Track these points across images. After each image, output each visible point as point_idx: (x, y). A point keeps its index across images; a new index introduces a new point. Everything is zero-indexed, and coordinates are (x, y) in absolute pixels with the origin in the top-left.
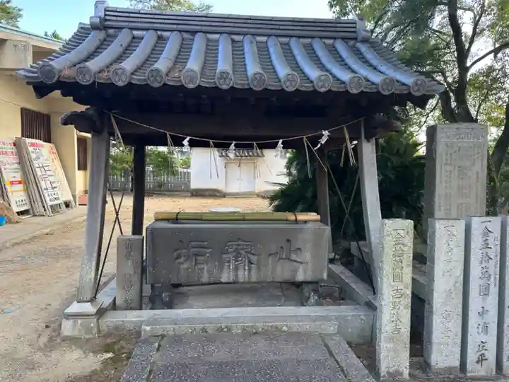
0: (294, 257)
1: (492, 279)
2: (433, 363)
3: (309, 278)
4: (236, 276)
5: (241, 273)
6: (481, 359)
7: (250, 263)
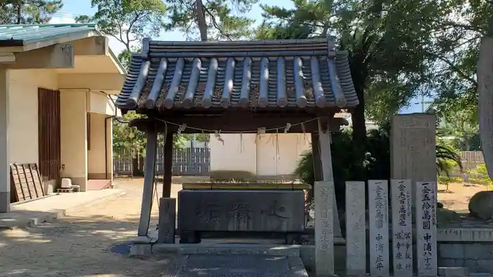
0: (281, 214)
1: (384, 217)
2: (348, 267)
3: (291, 229)
4: (239, 227)
5: (241, 225)
6: (380, 266)
7: (249, 218)
